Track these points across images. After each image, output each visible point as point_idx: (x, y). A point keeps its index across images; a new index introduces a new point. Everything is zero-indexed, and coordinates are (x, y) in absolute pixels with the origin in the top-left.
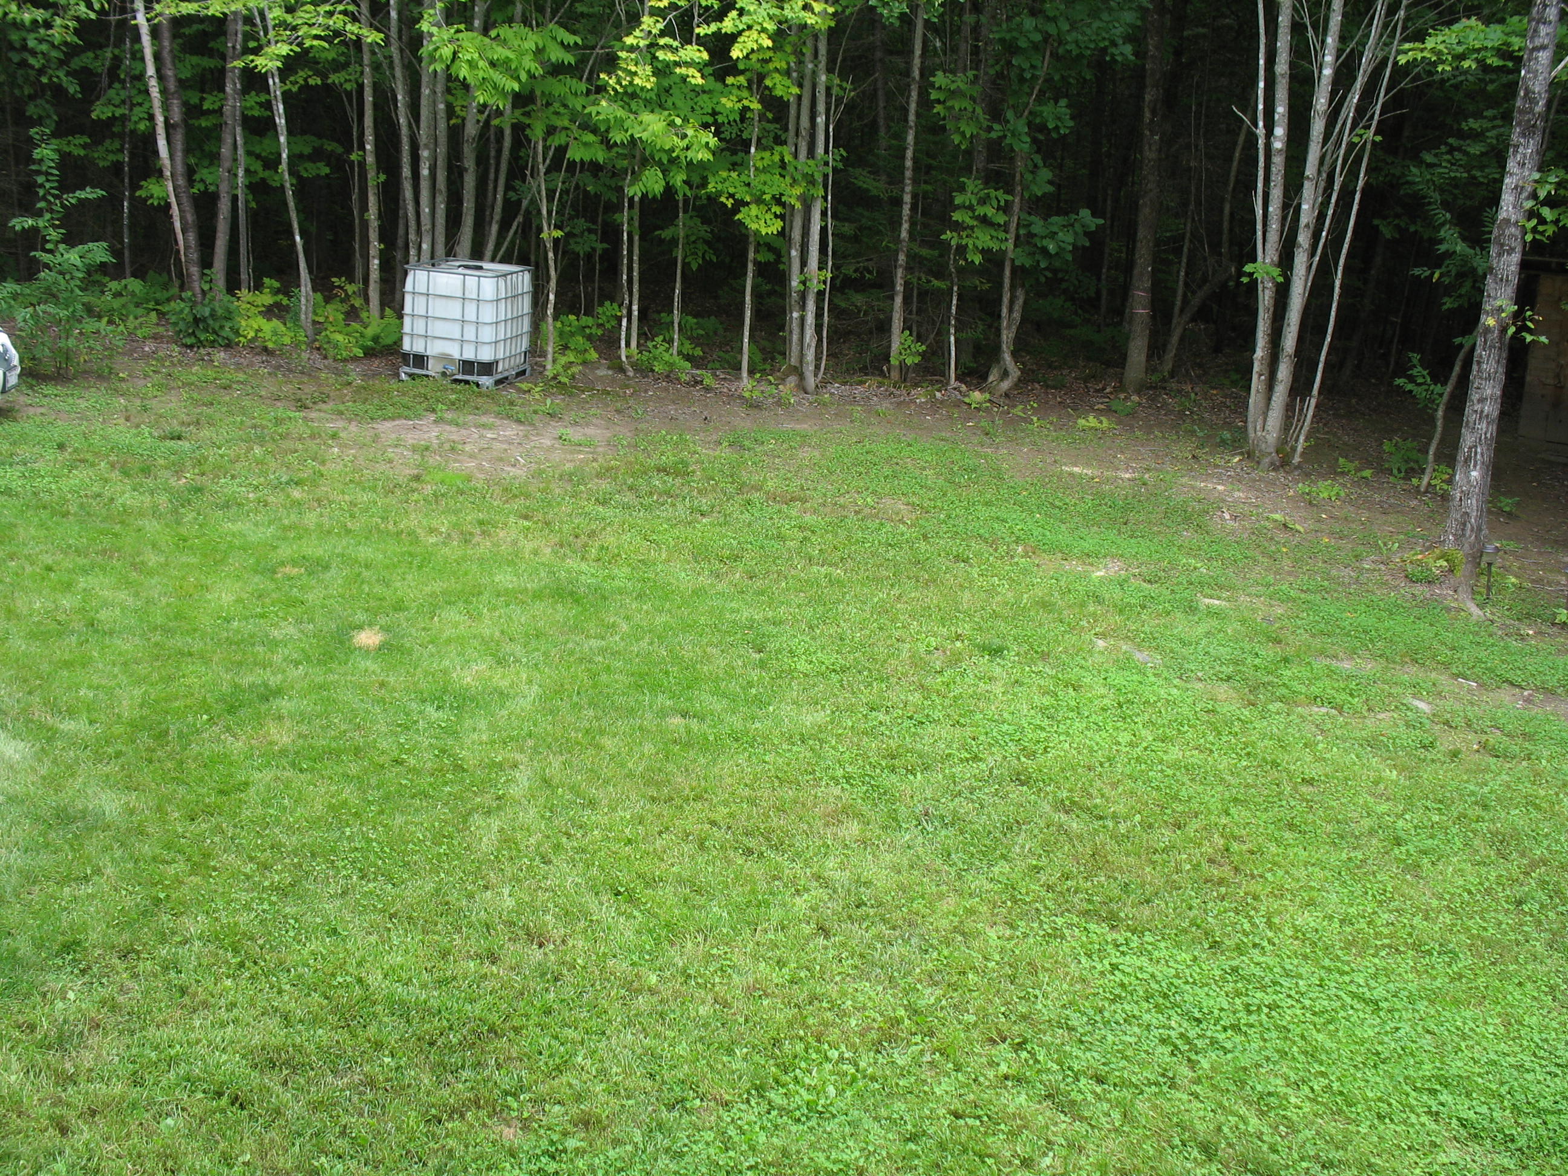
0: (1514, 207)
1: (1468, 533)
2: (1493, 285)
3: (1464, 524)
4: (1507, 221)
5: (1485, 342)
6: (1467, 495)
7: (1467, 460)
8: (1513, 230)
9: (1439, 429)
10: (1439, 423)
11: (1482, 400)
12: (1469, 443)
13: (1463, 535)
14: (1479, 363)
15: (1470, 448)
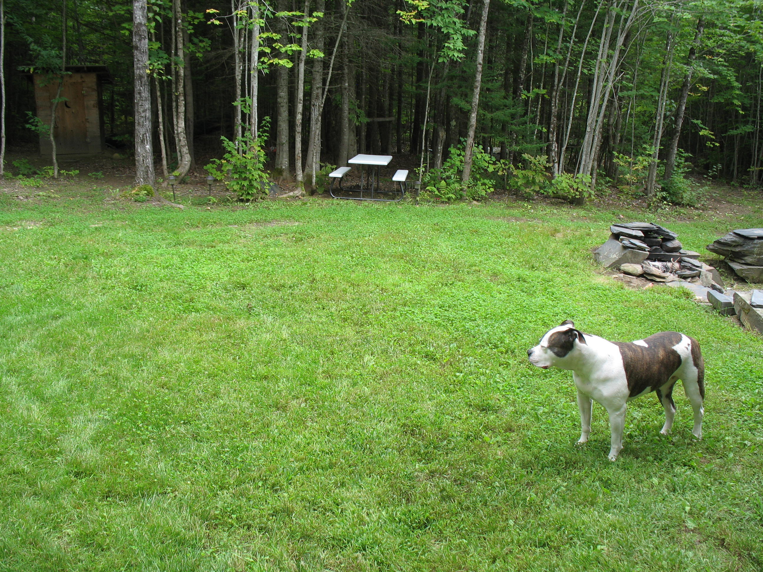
0: (143, 17)
1: (150, 175)
2: (139, 55)
3: (147, 172)
4: (140, 24)
5: (141, 83)
6: (145, 158)
7: (143, 141)
8: (144, 28)
9: (54, 147)
10: (54, 143)
11: (144, 111)
12: (142, 133)
13: (148, 177)
14: (140, 93)
15: (143, 135)
